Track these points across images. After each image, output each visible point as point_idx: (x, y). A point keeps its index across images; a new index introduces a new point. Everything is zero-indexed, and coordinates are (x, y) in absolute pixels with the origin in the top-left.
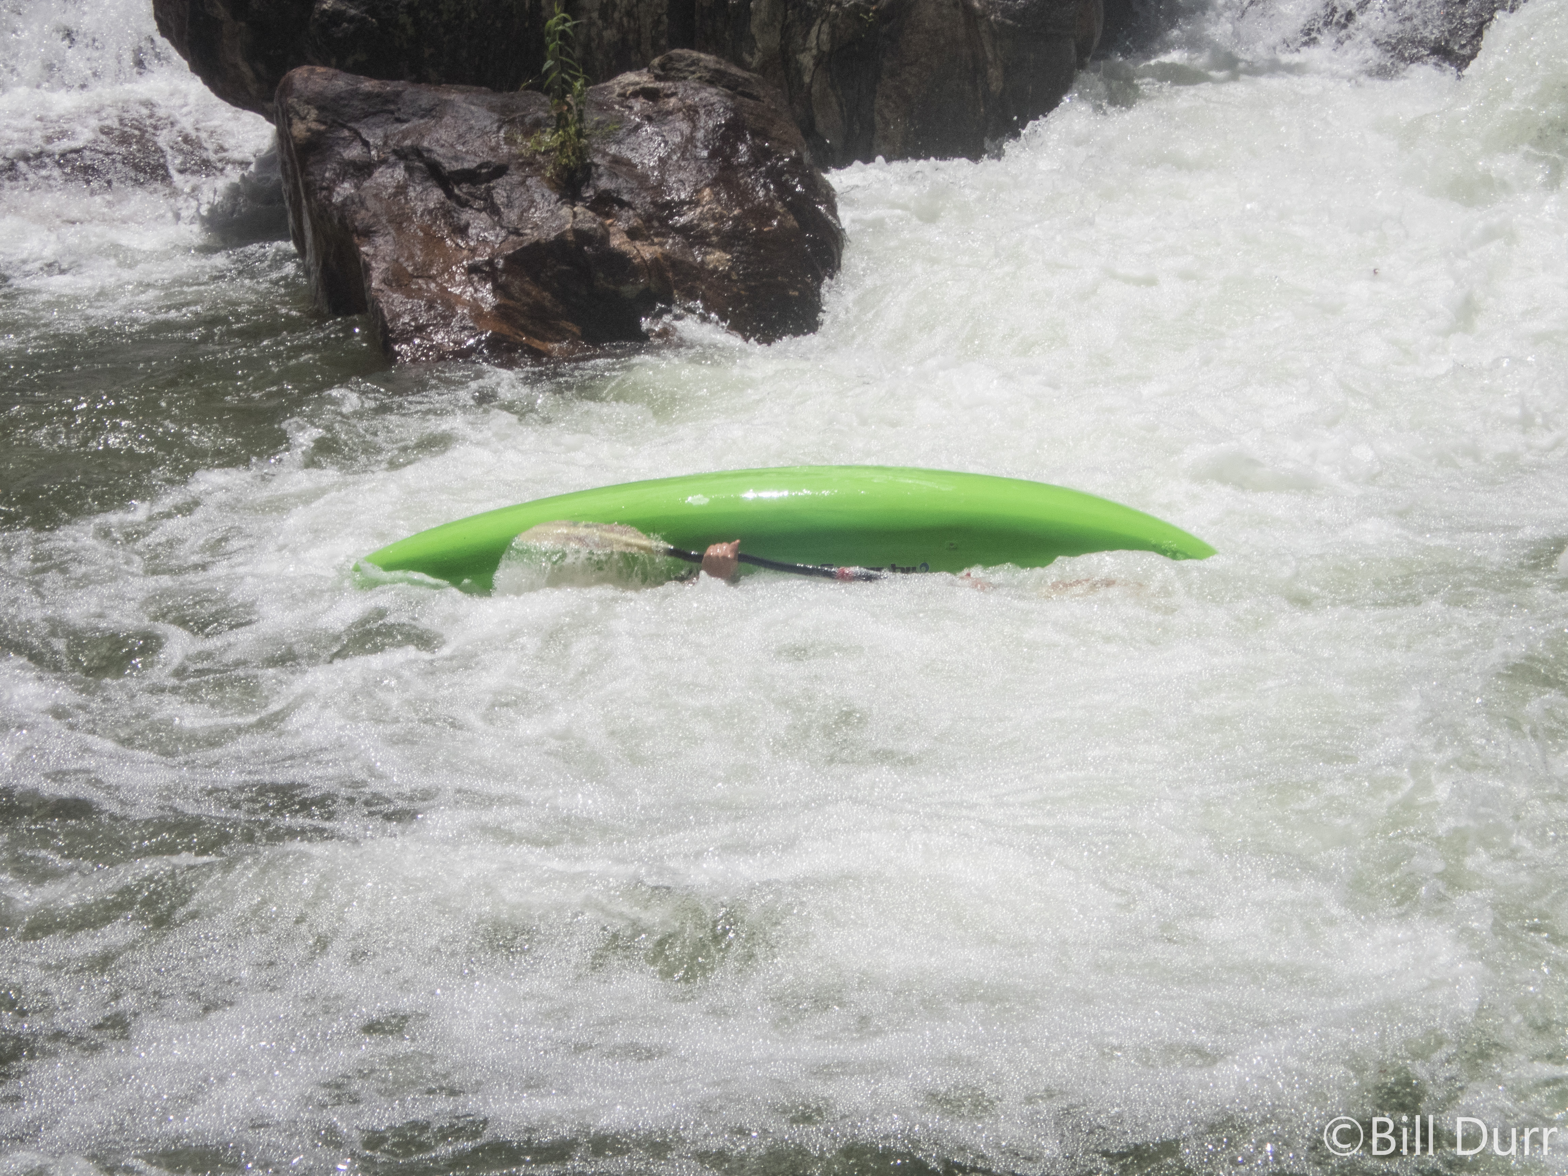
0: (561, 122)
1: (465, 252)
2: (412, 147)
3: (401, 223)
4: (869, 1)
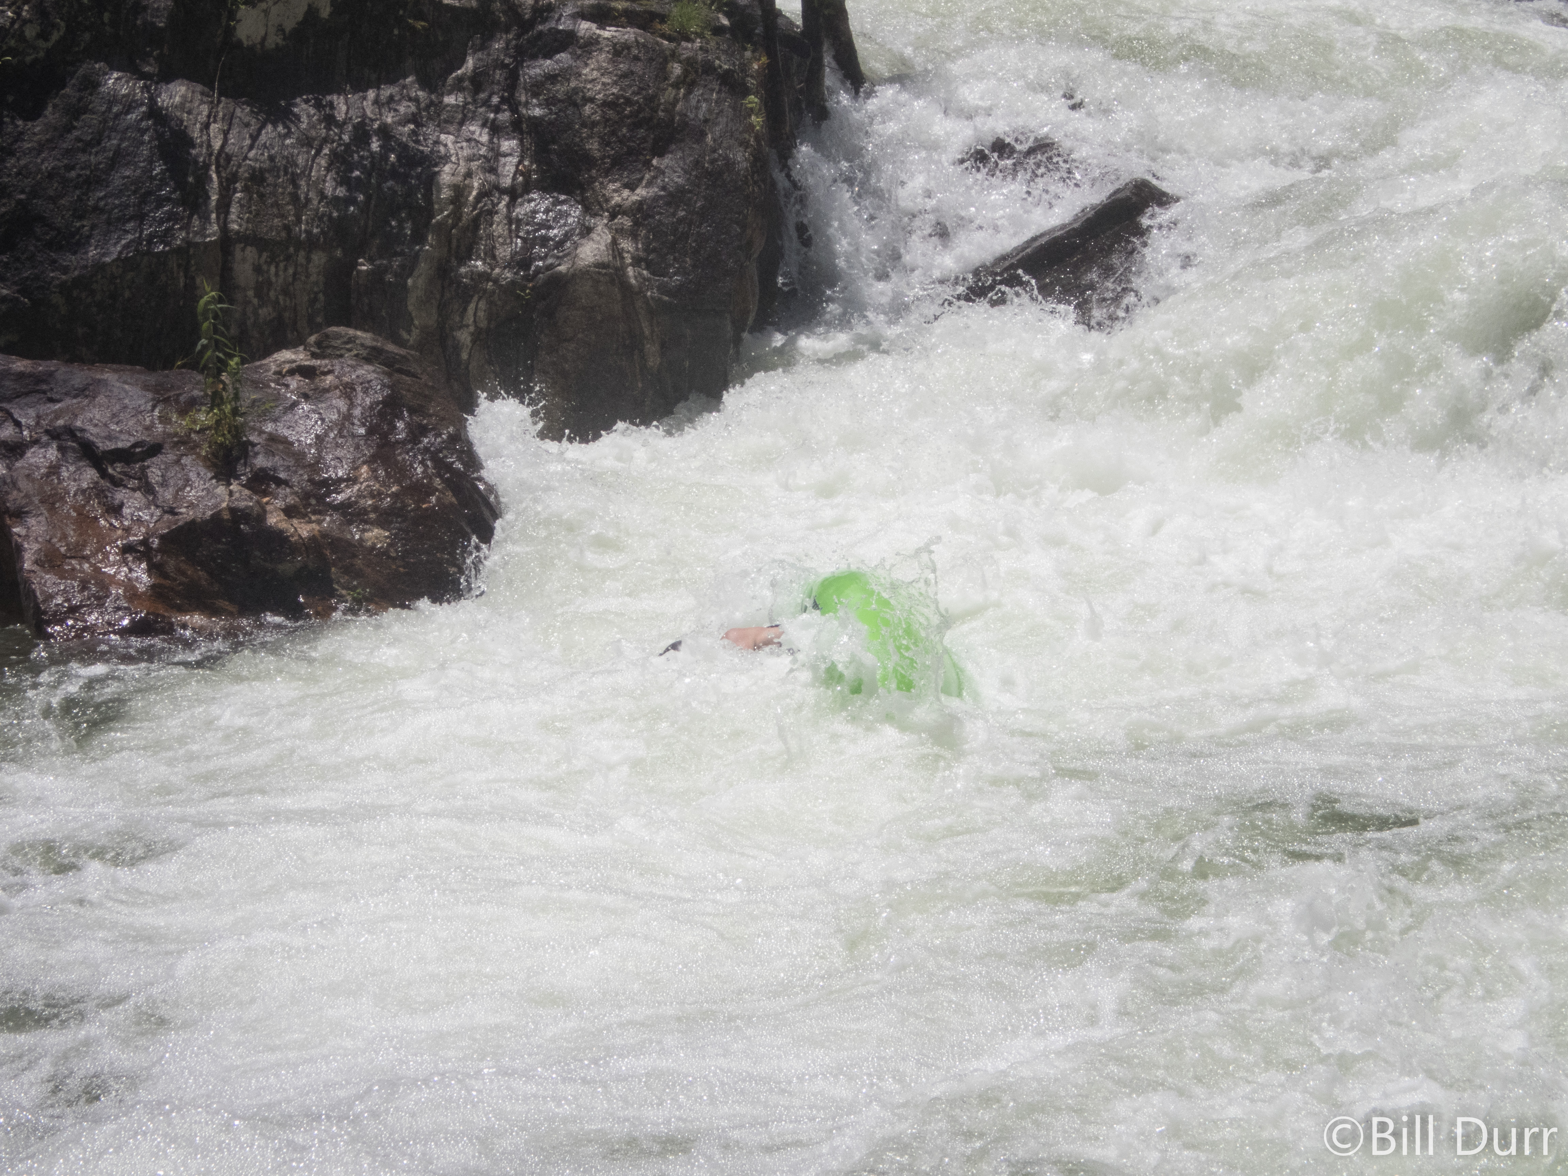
0: (216, 400)
1: (120, 532)
2: (65, 427)
3: (54, 504)
4: (527, 278)
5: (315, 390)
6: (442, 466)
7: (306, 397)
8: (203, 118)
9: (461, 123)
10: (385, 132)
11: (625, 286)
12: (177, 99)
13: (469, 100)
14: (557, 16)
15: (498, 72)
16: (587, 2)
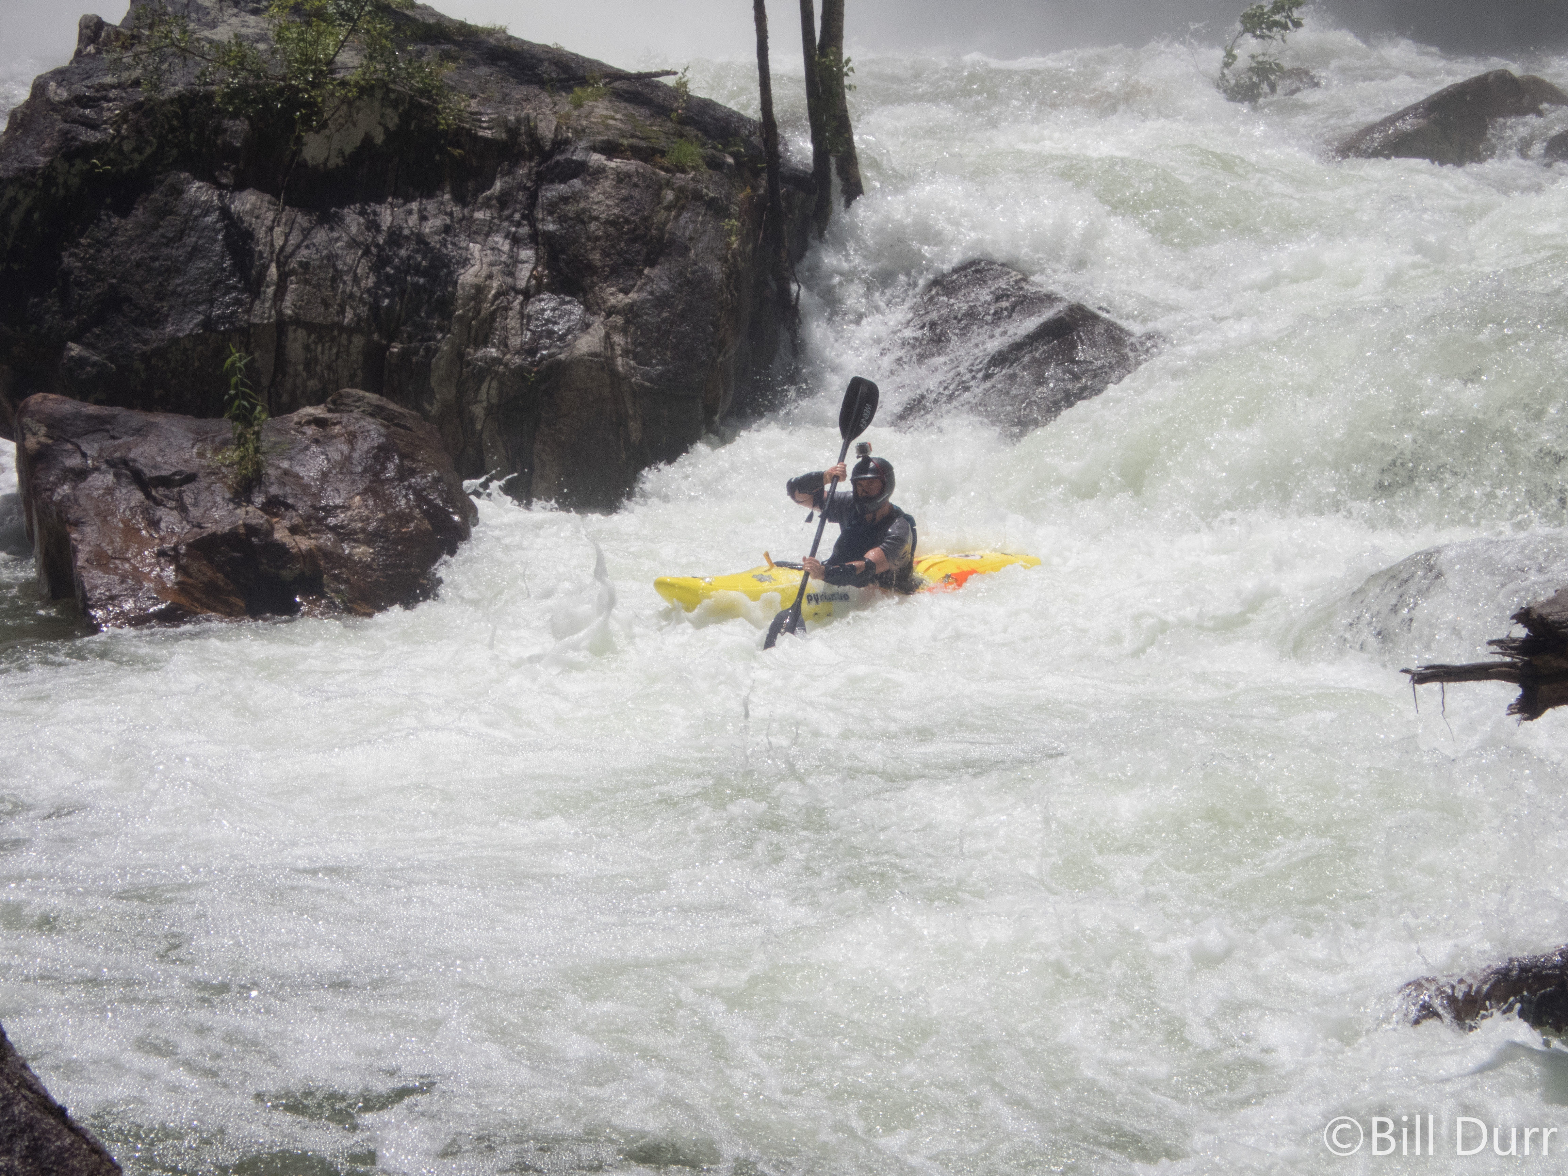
0: (241, 441)
1: (157, 541)
2: (121, 458)
3: (106, 517)
4: (532, 363)
5: (324, 436)
6: (421, 498)
7: (317, 441)
8: (268, 223)
9: (488, 235)
10: (420, 239)
11: (613, 372)
12: (248, 206)
13: (495, 215)
14: (572, 149)
15: (521, 193)
16: (600, 138)
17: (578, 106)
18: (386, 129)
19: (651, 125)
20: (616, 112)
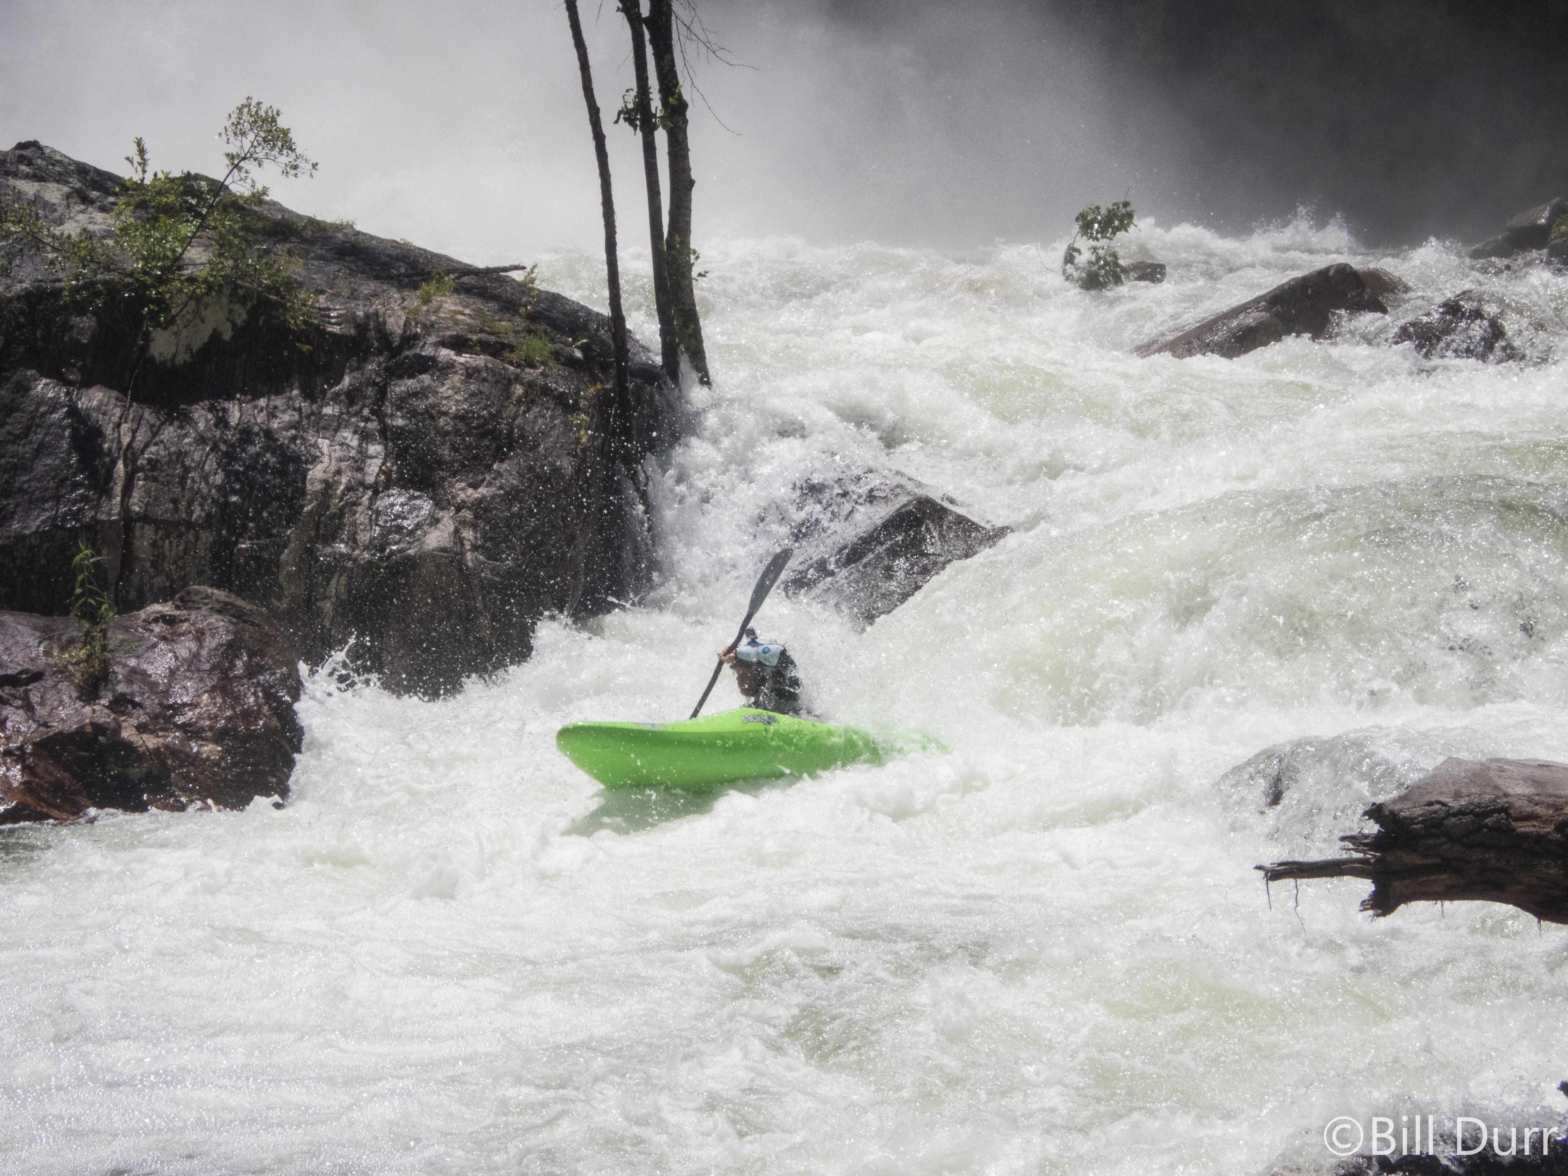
1: (3, 741)
4: (381, 559)
5: (172, 634)
6: (270, 696)
7: (164, 639)
8: (115, 419)
9: (336, 431)
10: (268, 434)
11: (463, 567)
12: (95, 403)
13: (344, 410)
14: (421, 344)
15: (370, 389)
16: (448, 333)
17: (427, 301)
18: (234, 325)
19: (500, 320)
20: (466, 307)
